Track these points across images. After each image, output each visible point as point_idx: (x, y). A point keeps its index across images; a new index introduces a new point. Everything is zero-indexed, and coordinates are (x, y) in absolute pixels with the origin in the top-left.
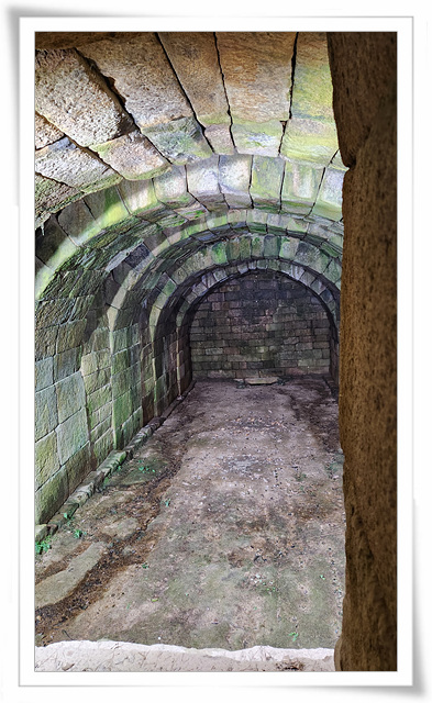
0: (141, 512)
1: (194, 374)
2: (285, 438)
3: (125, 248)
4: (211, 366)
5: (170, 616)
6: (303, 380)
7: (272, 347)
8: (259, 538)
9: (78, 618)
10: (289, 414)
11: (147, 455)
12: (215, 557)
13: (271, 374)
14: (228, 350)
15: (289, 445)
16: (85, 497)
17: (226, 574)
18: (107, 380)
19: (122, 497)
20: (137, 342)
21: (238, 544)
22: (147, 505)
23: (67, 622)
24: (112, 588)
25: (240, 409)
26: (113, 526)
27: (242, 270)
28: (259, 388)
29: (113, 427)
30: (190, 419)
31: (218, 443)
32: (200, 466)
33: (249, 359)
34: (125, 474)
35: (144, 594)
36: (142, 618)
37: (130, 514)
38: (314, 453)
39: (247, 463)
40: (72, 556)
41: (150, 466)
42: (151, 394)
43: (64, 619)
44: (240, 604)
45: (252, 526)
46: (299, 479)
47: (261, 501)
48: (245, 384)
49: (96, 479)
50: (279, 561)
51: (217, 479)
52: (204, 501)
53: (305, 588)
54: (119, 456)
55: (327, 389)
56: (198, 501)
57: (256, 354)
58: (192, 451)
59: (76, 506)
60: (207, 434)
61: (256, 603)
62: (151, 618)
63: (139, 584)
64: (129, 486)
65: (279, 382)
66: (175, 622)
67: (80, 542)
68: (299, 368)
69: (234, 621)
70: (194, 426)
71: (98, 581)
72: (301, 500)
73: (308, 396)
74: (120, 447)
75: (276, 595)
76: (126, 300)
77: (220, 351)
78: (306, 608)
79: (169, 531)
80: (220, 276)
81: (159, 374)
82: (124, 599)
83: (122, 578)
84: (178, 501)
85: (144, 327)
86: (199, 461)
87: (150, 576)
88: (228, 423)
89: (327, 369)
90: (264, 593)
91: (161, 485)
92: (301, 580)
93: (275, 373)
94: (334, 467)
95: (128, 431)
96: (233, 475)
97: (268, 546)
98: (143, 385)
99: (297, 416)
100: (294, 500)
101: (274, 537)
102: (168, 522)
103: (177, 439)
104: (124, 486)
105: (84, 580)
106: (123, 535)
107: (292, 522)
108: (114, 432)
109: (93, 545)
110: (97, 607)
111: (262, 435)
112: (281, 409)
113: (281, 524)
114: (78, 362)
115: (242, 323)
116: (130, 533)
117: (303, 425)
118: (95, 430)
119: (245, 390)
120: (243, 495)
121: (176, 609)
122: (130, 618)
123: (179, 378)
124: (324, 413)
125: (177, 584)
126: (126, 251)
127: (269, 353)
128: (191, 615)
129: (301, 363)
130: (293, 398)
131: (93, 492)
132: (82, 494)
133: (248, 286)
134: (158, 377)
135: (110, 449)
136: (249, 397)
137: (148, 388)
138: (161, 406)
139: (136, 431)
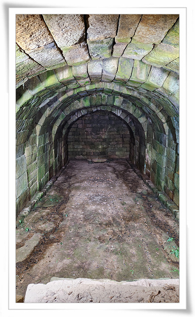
0: (55, 219)
1: (69, 157)
2: (114, 186)
3: (50, 97)
4: (77, 153)
5: (77, 265)
6: (118, 161)
7: (105, 146)
8: (110, 230)
9: (34, 268)
10: (114, 176)
11: (52, 193)
12: (93, 239)
13: (103, 158)
14: (85, 147)
15: (116, 190)
16: (27, 213)
17: (98, 246)
18: (35, 159)
19: (44, 212)
20: (47, 141)
21: (101, 233)
22: (57, 216)
23: (29, 270)
24: (47, 254)
25: (92, 173)
26: (43, 226)
27: (94, 110)
28: (99, 164)
29: (37, 181)
30: (70, 177)
31: (85, 188)
32: (78, 199)
33: (94, 151)
34: (44, 202)
35: (63, 256)
36: (65, 266)
37: (50, 220)
38: (127, 193)
39: (100, 198)
40: (26, 240)
41: (55, 199)
42: (52, 165)
43: (27, 268)
44: (107, 259)
45: (106, 225)
46: (123, 205)
47: (108, 214)
48: (92, 162)
49: (31, 204)
50: (120, 240)
51: (87, 205)
52: (83, 214)
53: (133, 251)
54: (40, 194)
55: (129, 165)
56: (80, 214)
57: (97, 148)
58: (73, 192)
59: (24, 217)
60: (79, 184)
61: (113, 258)
62: (68, 266)
63: (60, 251)
64: (47, 208)
65: (107, 161)
66: (79, 267)
67: (29, 233)
68: (116, 155)
69: (105, 266)
70: (72, 181)
71: (40, 251)
72: (125, 213)
73: (121, 168)
74: (40, 190)
75: (121, 254)
76: (45, 121)
77: (81, 147)
78: (135, 260)
79: (69, 228)
80: (84, 112)
81: (56, 157)
82: (54, 258)
83: (52, 249)
84: (71, 215)
85: (50, 134)
86: (77, 196)
87: (65, 248)
88: (87, 179)
89: (128, 156)
90: (117, 254)
91: (62, 207)
92: (131, 248)
93: (105, 157)
94: (137, 199)
95: (43, 183)
96: (94, 203)
97: (114, 233)
98: (49, 161)
99: (117, 177)
100: (122, 213)
101: (116, 230)
102: (68, 224)
103: (65, 186)
104: (44, 208)
105: (34, 250)
106: (49, 229)
107: (123, 223)
108: (38, 183)
109: (35, 234)
110: (42, 262)
111: (104, 185)
112: (110, 173)
113: (119, 224)
114: (24, 150)
115: (91, 134)
116: (51, 229)
117: (120, 181)
118: (31, 182)
119: (93, 164)
120: (100, 211)
121: (79, 262)
122: (58, 267)
123: (63, 159)
124: (129, 176)
125: (77, 251)
126: (50, 99)
127: (103, 148)
128: (86, 264)
129: (117, 153)
130: (114, 169)
131: (31, 210)
132: (26, 211)
133: (95, 117)
134: (55, 158)
135: (36, 191)
136: (95, 168)
137: (51, 163)
138: (56, 171)
139: (46, 182)
